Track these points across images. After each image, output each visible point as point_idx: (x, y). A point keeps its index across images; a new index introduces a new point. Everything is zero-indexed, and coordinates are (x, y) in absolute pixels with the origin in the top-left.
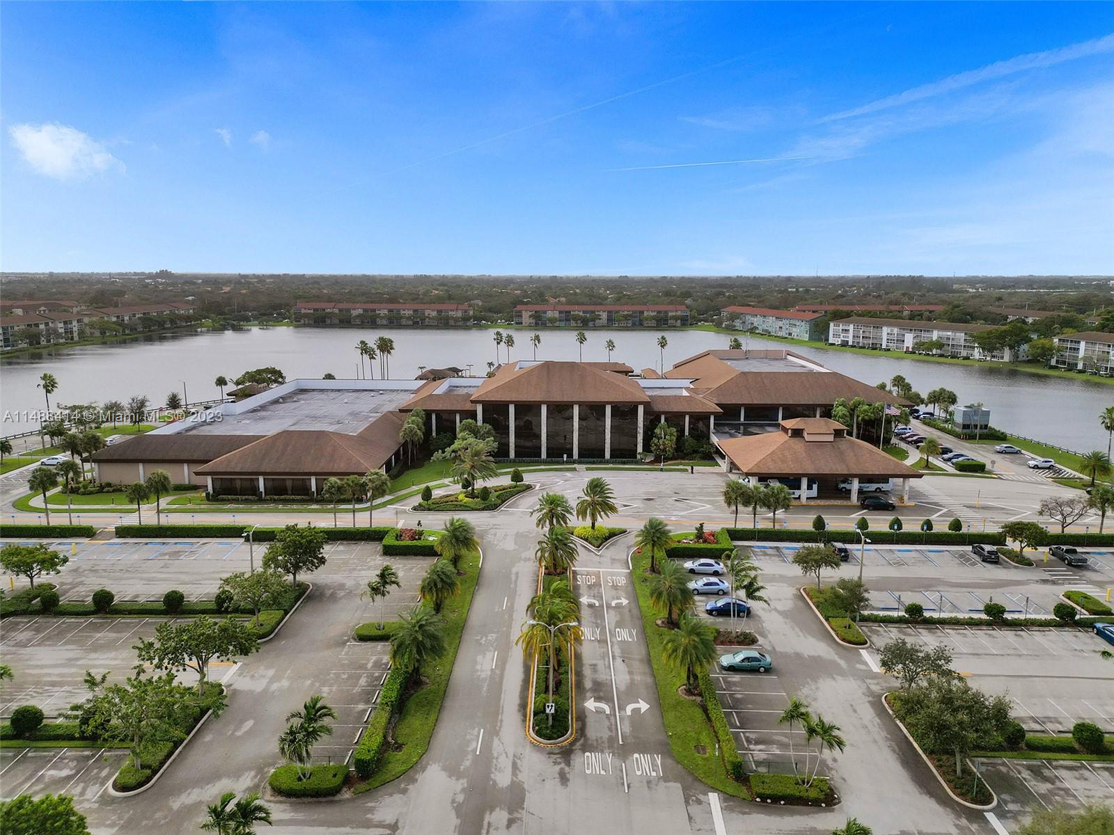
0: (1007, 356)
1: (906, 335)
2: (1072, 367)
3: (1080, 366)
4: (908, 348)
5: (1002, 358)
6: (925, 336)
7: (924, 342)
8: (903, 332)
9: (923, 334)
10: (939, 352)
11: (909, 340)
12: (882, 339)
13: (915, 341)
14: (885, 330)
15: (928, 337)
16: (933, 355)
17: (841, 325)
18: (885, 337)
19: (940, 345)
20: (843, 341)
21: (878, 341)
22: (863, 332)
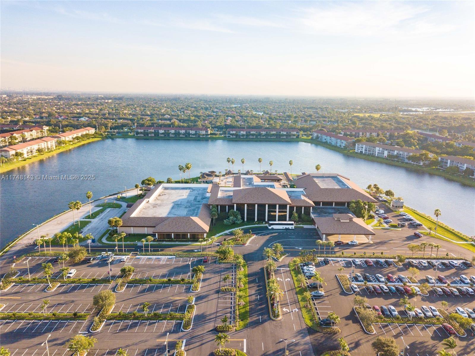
0: (421, 163)
1: (385, 151)
4: (385, 156)
8: (384, 150)
9: (391, 152)
10: (397, 160)
11: (386, 153)
14: (377, 149)
15: (393, 153)
17: (360, 145)
18: (377, 151)
20: (361, 152)
21: (374, 153)
22: (369, 148)
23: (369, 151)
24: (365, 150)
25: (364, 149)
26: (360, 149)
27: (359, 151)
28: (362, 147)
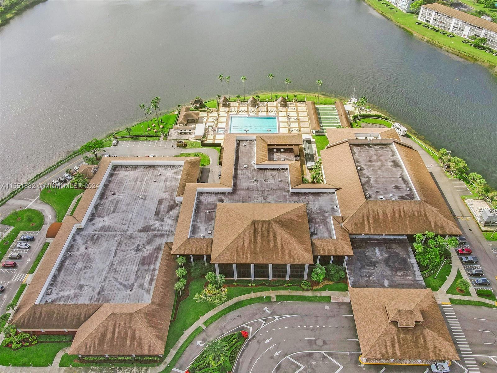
6: (476, 32)
9: (476, 30)
12: (451, 25)
14: (454, 20)
15: (478, 33)
17: (428, 9)
18: (453, 25)
20: (427, 21)
22: (440, 18)
23: (439, 21)
24: (434, 19)
25: (432, 18)
26: (427, 16)
27: (425, 19)
28: (430, 14)
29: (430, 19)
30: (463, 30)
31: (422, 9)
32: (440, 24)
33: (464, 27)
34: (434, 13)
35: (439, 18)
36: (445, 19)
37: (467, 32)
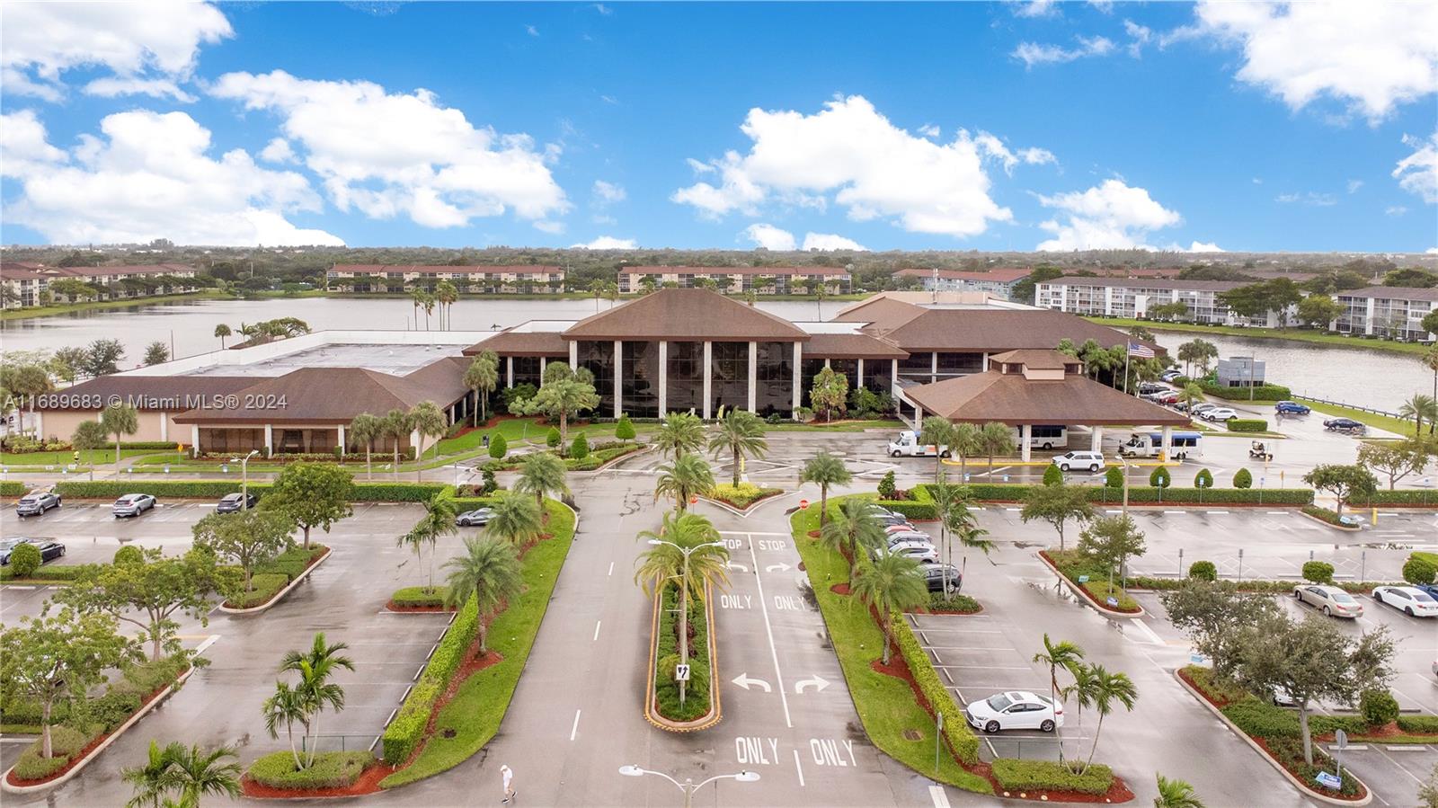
0: (1272, 321)
1: (1137, 297)
2: (1359, 332)
3: (1369, 331)
4: (1140, 314)
5: (1265, 323)
6: (1161, 298)
7: (1160, 306)
8: (1132, 294)
9: (1159, 295)
10: (1182, 318)
12: (1105, 304)
13: (1150, 304)
14: (1110, 292)
15: (1166, 299)
16: (1174, 322)
17: (1050, 287)
18: (1109, 300)
19: (1182, 308)
20: (1054, 307)
21: (1100, 307)
22: (1081, 295)
23: (1080, 302)
24: (1068, 301)
25: (1064, 299)
26: (1052, 299)
27: (1049, 305)
28: (1057, 294)
29: (1060, 302)
30: (1133, 305)
31: (1038, 286)
32: (1084, 308)
33: (1134, 298)
34: (1064, 289)
35: (1078, 294)
36: (1093, 295)
37: (1142, 303)
